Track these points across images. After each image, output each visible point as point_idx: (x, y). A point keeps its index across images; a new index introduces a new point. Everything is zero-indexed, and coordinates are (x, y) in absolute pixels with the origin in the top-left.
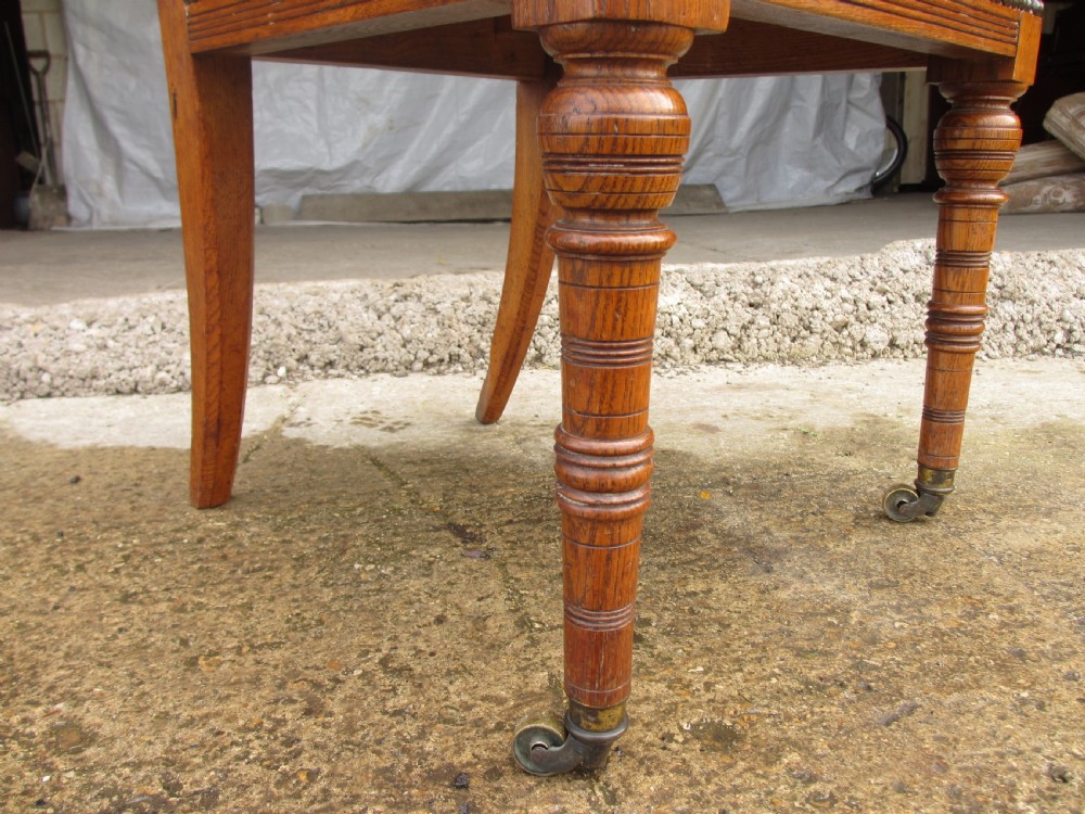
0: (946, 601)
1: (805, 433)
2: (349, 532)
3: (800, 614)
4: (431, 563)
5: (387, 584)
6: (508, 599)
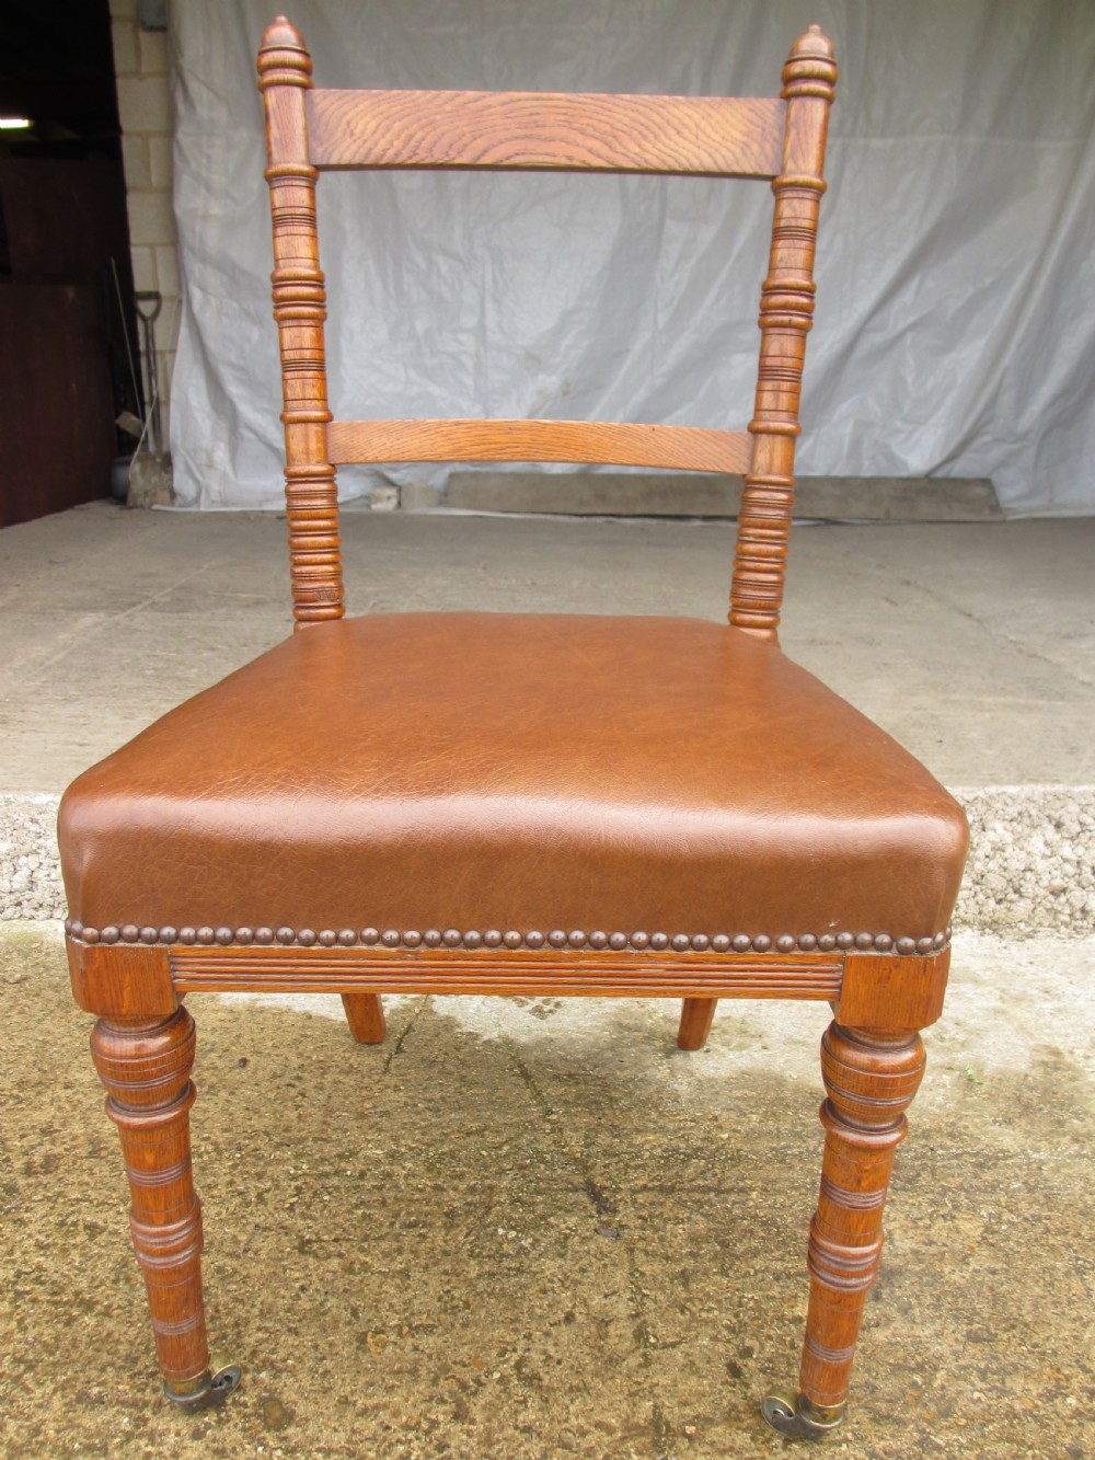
0: (1033, 1372)
1: (970, 1080)
2: (495, 1182)
3: (890, 1364)
4: (567, 1237)
5: (527, 1262)
6: (631, 1299)
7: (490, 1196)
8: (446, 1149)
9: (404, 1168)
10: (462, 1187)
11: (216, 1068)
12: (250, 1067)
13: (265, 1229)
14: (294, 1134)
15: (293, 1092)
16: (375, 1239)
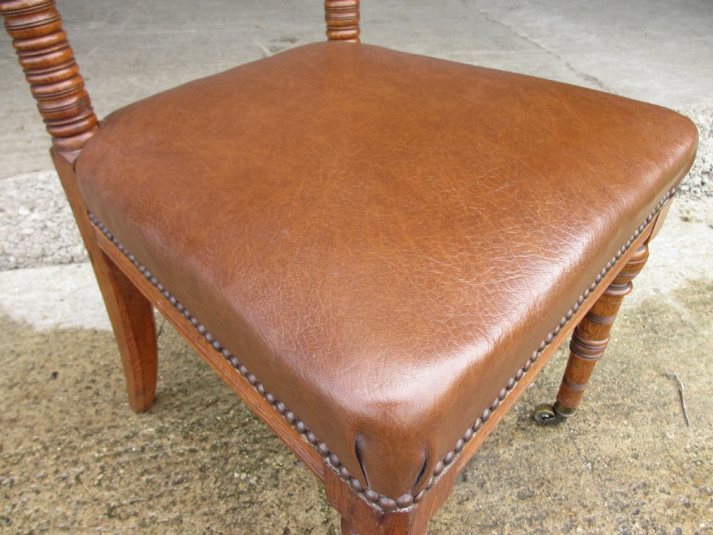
2: (228, 439)
4: (277, 472)
5: (255, 495)
6: (322, 510)
7: (226, 450)
8: (194, 419)
9: (169, 439)
10: (208, 447)
11: (37, 382)
12: (60, 377)
13: (84, 503)
14: (95, 426)
15: (90, 393)
16: (157, 497)
